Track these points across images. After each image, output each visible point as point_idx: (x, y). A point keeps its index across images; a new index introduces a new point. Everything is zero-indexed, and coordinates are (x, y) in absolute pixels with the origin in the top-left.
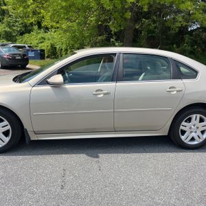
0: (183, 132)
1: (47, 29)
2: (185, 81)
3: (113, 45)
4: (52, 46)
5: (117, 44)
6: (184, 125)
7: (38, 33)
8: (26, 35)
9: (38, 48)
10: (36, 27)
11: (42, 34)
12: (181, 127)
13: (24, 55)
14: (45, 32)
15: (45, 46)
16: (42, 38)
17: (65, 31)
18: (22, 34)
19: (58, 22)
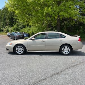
0: (63, 51)
1: (30, 26)
2: (62, 39)
3: (54, 31)
4: (32, 32)
5: (55, 31)
6: (63, 49)
7: (27, 28)
8: (23, 29)
9: (27, 33)
10: (27, 26)
11: (29, 28)
12: (62, 50)
13: (23, 36)
14: (30, 27)
15: (30, 32)
16: (29, 29)
17: (37, 27)
18: (22, 28)
19: (34, 24)
